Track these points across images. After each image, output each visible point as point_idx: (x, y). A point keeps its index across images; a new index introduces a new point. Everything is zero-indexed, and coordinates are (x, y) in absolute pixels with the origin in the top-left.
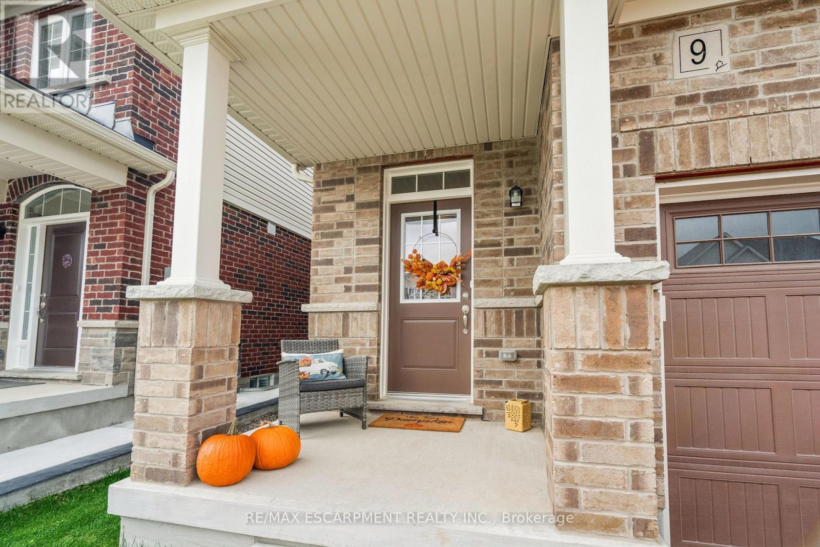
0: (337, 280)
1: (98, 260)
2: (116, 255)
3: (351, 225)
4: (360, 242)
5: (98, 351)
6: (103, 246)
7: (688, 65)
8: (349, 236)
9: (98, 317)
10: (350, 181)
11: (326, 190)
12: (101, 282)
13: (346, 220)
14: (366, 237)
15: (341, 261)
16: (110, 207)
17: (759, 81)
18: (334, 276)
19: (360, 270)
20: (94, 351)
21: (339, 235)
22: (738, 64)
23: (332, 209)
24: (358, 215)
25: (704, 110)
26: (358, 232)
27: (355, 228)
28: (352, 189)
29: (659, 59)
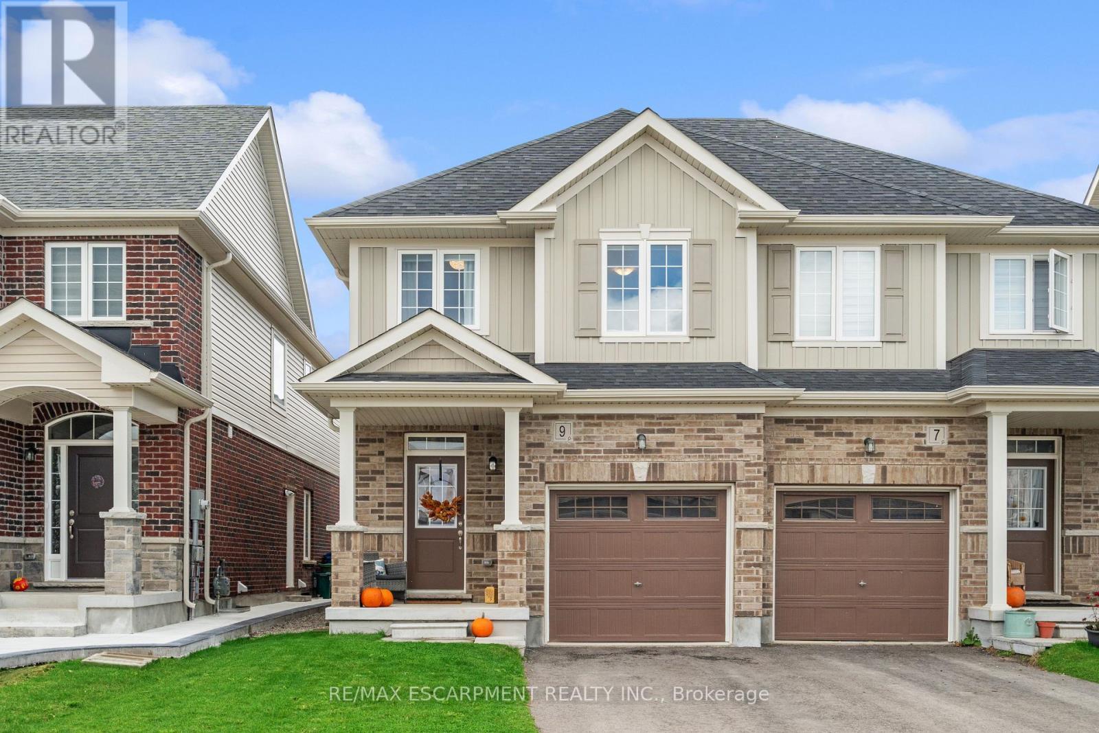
0: (373, 511)
1: (152, 486)
2: (171, 482)
3: (382, 472)
4: (389, 485)
5: (159, 563)
7: (558, 436)
8: (382, 480)
9: (156, 535)
10: (381, 441)
11: (363, 446)
12: (156, 504)
13: (378, 469)
14: (394, 482)
15: (375, 498)
16: (161, 440)
17: (582, 448)
18: (370, 509)
19: (390, 505)
20: (155, 563)
21: (373, 479)
23: (368, 460)
24: (387, 466)
26: (387, 478)
27: (385, 475)
28: (383, 447)
29: (548, 432)
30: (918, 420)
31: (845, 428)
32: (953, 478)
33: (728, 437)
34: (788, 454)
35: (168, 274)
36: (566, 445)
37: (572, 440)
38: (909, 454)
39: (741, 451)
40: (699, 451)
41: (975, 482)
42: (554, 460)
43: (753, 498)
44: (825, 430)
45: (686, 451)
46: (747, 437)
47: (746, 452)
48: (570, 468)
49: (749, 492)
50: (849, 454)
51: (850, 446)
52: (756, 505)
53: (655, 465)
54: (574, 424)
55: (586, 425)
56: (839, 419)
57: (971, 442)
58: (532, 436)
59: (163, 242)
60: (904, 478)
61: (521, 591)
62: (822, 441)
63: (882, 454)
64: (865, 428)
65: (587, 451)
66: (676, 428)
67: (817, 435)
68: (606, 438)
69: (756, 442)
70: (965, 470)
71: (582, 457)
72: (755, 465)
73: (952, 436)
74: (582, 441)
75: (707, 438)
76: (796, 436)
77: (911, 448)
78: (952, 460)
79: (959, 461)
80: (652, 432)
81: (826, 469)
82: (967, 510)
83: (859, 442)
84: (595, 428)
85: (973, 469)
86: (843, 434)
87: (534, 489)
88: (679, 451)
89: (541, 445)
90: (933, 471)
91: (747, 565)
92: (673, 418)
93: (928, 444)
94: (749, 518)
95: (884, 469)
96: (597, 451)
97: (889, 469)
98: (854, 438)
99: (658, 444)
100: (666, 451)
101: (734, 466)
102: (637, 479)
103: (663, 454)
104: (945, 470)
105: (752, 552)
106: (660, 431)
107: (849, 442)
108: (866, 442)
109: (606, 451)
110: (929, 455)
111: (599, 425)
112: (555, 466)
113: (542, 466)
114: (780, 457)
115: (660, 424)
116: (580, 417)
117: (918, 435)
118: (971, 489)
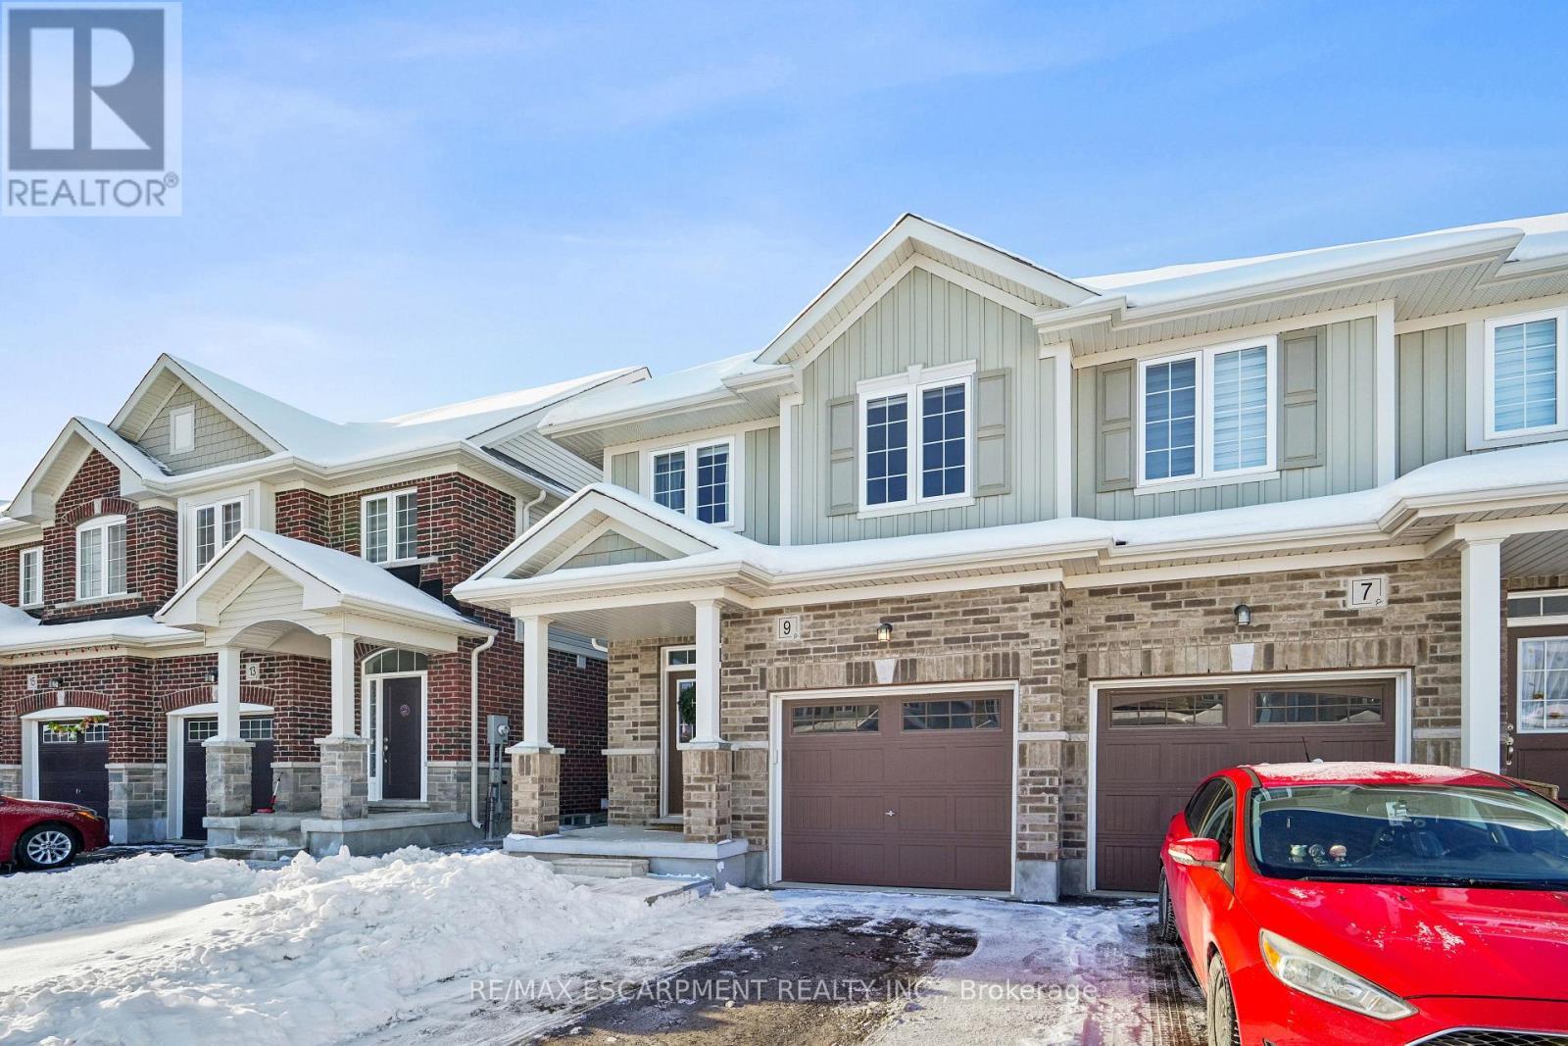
0: (628, 732)
1: (437, 713)
2: (453, 708)
3: (636, 690)
4: (642, 703)
5: (443, 785)
6: (441, 701)
7: (782, 635)
8: (636, 698)
9: (440, 759)
10: (635, 657)
11: (618, 663)
12: (441, 730)
13: (632, 686)
14: (648, 700)
15: (629, 718)
16: (444, 669)
17: (811, 646)
18: (625, 728)
19: (644, 724)
20: (439, 785)
21: (628, 697)
22: (803, 636)
23: (623, 678)
24: (642, 683)
25: (787, 659)
26: (642, 696)
27: (640, 693)
28: (637, 663)
29: (770, 629)
30: (1331, 572)
31: (1200, 594)
32: (1397, 656)
33: (1007, 619)
34: (1109, 636)
35: (450, 510)
36: (792, 644)
37: (798, 638)
38: (1314, 624)
39: (1026, 636)
40: (966, 640)
41: (1442, 660)
42: (777, 664)
43: (1045, 699)
44: (1168, 599)
45: (947, 641)
46: (1035, 616)
47: (1033, 636)
48: (796, 673)
49: (1037, 691)
50: (1207, 631)
51: (1210, 618)
52: (1048, 709)
53: (904, 662)
54: (802, 618)
55: (815, 618)
56: (1190, 583)
57: (1432, 598)
58: (751, 635)
59: (446, 481)
60: (1305, 659)
61: (710, 824)
62: (1163, 615)
63: (1267, 627)
64: (1235, 591)
65: (816, 650)
66: (933, 611)
67: (1155, 607)
68: (841, 632)
69: (1048, 621)
70: (1421, 642)
71: (811, 658)
72: (1048, 653)
73: (1396, 590)
74: (812, 638)
75: (976, 622)
76: (1122, 612)
77: (1319, 615)
78: (1397, 628)
79: (1410, 628)
80: (902, 619)
81: (1170, 654)
82: (1425, 703)
83: (1226, 611)
84: (827, 621)
85: (1439, 639)
86: (1199, 603)
87: (754, 699)
88: (937, 642)
89: (762, 646)
90: (1360, 647)
91: (1034, 791)
92: (929, 600)
93: (1350, 607)
94: (1038, 728)
95: (1269, 650)
96: (831, 649)
97: (1278, 648)
98: (1217, 606)
99: (909, 635)
100: (920, 643)
101: (1016, 656)
102: (881, 682)
103: (916, 647)
104: (1382, 644)
105: (1042, 773)
106: (910, 618)
107: (1208, 613)
108: (1237, 611)
109: (840, 649)
110: (1351, 623)
111: (832, 616)
112: (778, 669)
113: (763, 670)
114: (1097, 641)
115: (911, 609)
116: (808, 608)
117: (1330, 594)
118: (1434, 671)
